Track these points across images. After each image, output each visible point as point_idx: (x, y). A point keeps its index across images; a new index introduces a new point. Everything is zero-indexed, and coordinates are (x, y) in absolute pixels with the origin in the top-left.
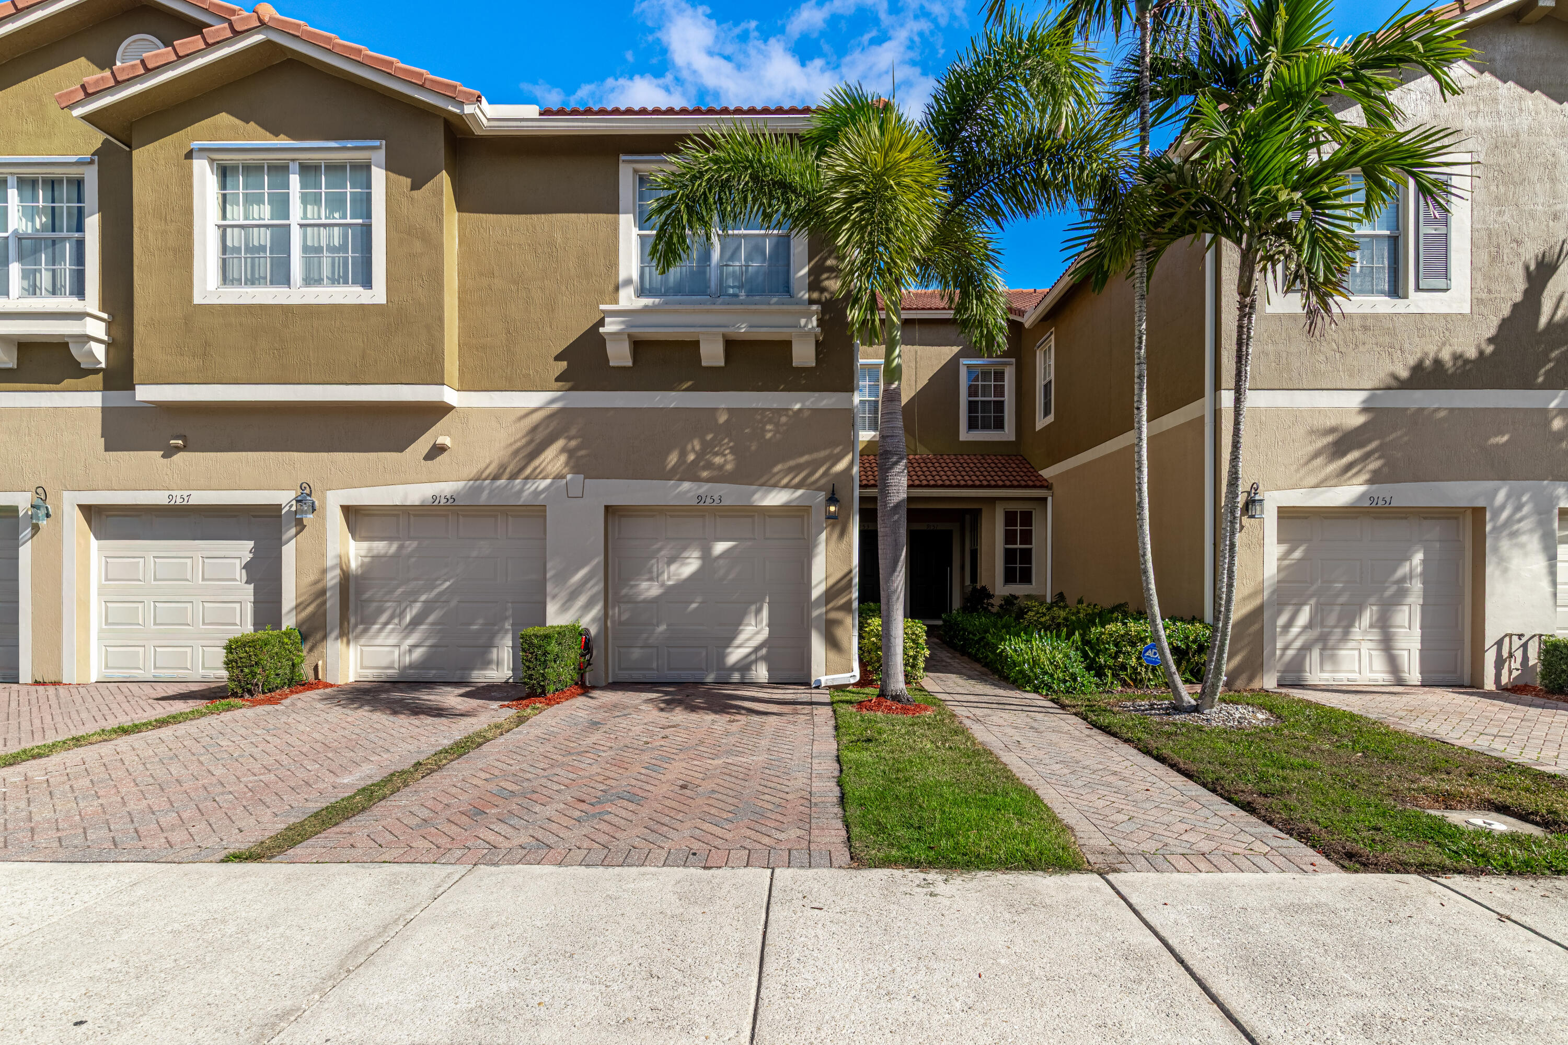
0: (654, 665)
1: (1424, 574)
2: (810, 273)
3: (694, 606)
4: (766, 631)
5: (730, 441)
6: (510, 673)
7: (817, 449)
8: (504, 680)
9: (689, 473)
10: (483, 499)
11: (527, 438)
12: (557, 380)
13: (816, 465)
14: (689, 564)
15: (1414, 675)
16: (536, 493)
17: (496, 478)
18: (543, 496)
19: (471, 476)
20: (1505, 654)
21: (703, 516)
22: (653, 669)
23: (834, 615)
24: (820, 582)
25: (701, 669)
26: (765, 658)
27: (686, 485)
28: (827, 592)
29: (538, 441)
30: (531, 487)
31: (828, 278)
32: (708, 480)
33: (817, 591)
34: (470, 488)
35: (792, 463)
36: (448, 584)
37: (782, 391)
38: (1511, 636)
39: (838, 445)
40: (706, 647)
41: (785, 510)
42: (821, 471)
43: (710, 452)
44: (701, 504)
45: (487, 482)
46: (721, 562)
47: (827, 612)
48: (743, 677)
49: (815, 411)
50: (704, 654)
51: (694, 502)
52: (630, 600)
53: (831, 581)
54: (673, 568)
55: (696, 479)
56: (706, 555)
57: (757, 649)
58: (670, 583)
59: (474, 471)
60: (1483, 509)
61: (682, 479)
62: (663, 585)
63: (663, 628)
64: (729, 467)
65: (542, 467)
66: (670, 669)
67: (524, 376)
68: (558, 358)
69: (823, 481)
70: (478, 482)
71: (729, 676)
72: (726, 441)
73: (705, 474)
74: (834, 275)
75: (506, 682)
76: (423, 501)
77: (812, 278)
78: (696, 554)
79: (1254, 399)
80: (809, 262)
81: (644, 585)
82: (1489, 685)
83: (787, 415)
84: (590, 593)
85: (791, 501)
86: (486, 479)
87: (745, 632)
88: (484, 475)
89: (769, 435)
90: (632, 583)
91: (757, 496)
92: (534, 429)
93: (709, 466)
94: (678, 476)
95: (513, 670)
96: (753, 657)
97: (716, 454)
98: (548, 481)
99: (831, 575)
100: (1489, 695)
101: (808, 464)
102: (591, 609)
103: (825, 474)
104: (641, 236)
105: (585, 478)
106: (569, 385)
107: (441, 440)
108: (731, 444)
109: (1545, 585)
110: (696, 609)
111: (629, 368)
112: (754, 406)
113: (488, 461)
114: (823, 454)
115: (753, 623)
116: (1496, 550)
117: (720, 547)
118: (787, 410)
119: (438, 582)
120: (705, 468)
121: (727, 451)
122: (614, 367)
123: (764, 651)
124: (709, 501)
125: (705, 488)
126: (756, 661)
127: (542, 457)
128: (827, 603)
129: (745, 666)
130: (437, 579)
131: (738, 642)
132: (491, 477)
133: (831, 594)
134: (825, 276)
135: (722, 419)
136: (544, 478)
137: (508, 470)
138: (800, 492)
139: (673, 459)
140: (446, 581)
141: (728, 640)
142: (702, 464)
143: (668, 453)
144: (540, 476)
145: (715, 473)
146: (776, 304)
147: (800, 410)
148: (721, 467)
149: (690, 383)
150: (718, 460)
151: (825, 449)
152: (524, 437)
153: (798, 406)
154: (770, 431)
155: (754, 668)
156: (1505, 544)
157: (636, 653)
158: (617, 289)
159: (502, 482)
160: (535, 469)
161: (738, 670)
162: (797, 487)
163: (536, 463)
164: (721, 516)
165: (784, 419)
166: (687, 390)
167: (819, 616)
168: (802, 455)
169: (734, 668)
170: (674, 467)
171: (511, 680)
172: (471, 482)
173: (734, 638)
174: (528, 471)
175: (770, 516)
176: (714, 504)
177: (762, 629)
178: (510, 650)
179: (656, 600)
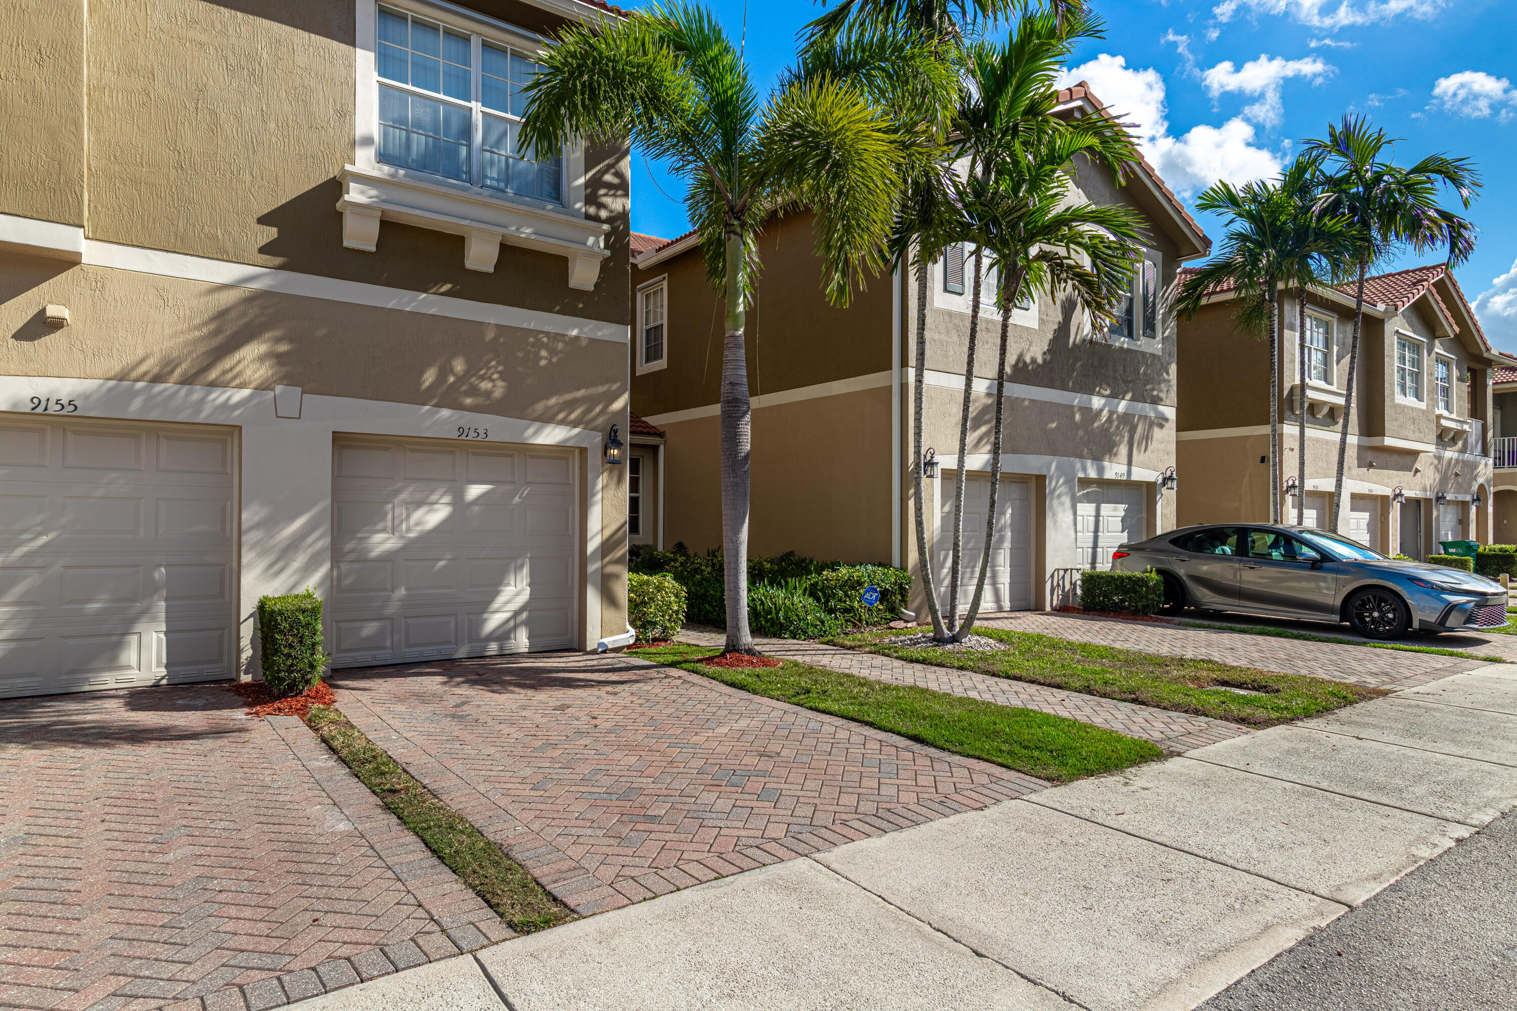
0: (388, 643)
1: (1012, 524)
2: (587, 184)
3: (441, 563)
4: (527, 591)
5: (498, 364)
6: (163, 671)
7: (592, 384)
8: (150, 683)
9: (450, 400)
10: (134, 408)
11: (212, 327)
12: (262, 250)
13: (592, 402)
14: (437, 510)
15: (1007, 605)
16: (226, 406)
17: (157, 379)
18: (237, 412)
19: (112, 373)
20: (1055, 584)
21: (453, 452)
22: (385, 648)
23: (611, 569)
24: (597, 534)
25: (449, 643)
26: (526, 623)
27: (445, 413)
28: (603, 544)
29: (229, 332)
30: (219, 397)
31: (605, 195)
32: (471, 409)
33: (593, 545)
34: (110, 390)
35: (568, 397)
36: (44, 539)
37: (557, 313)
38: (1058, 570)
39: (615, 382)
40: (456, 615)
41: (560, 451)
42: (598, 410)
43: (474, 375)
44: (463, 437)
45: (140, 385)
46: (476, 509)
47: (603, 567)
48: (501, 648)
49: (592, 341)
50: (453, 623)
51: (454, 435)
52: (362, 558)
53: (608, 533)
54: (417, 515)
55: (457, 406)
56: (458, 502)
57: (516, 613)
58: (412, 535)
59: (116, 366)
60: (1044, 477)
61: (438, 405)
62: (402, 537)
63: (402, 592)
64: (498, 393)
65: (235, 371)
66: (408, 645)
67: (206, 236)
68: (262, 220)
69: (600, 420)
70: (126, 383)
71: (484, 648)
72: (493, 363)
73: (468, 401)
74: (612, 192)
75: (156, 685)
76: (15, 405)
77: (589, 191)
78: (447, 499)
79: (929, 377)
80: (587, 171)
81: (378, 537)
82: (1048, 609)
83: (564, 342)
84: (310, 551)
85: (567, 440)
86: (138, 380)
87: (504, 594)
88: (134, 375)
89: (543, 363)
90: (360, 535)
91: (530, 431)
92: (221, 315)
93: (473, 391)
94: (434, 402)
95: (167, 666)
96: (512, 623)
97: (483, 378)
98: (246, 392)
99: (607, 526)
100: (1047, 614)
101: (584, 399)
102: (315, 570)
103: (602, 412)
104: (381, 84)
105: (303, 393)
106: (278, 261)
107: (53, 311)
108: (500, 368)
109: (1072, 532)
110: (444, 567)
111: (369, 253)
112: (525, 326)
113: (140, 353)
114: (601, 389)
115: (512, 583)
116: (1051, 507)
117: (475, 491)
118: (563, 335)
119: (26, 536)
120: (468, 394)
121: (496, 376)
122: (347, 249)
123: (524, 615)
124: (472, 435)
125: (467, 419)
126: (515, 628)
127: (237, 356)
128: (603, 558)
129: (504, 634)
130: (24, 531)
131: (496, 605)
132: (148, 377)
133: (607, 547)
134: (602, 192)
135: (490, 335)
136: (241, 386)
137: (178, 373)
138: (577, 430)
139: (429, 377)
140: (41, 534)
141: (484, 606)
142: (464, 388)
143: (422, 372)
144: (233, 384)
145: (480, 400)
146: (551, 210)
147: (577, 338)
148: (488, 394)
149: (448, 286)
150: (485, 385)
151: (602, 384)
152: (205, 324)
153: (575, 333)
154: (545, 358)
155: (512, 636)
156: (1055, 502)
157: (369, 629)
158: (353, 144)
159: (168, 387)
160: (225, 372)
161: (495, 640)
162: (575, 424)
163: (227, 363)
164: (474, 454)
165: (560, 346)
166: (446, 294)
167: (596, 570)
168: (578, 389)
169: (490, 638)
170: (431, 386)
171: (164, 682)
172: (112, 383)
173: (491, 601)
174: (213, 375)
175: (531, 457)
176: (479, 438)
177: (523, 590)
178: (162, 636)
179: (389, 558)
